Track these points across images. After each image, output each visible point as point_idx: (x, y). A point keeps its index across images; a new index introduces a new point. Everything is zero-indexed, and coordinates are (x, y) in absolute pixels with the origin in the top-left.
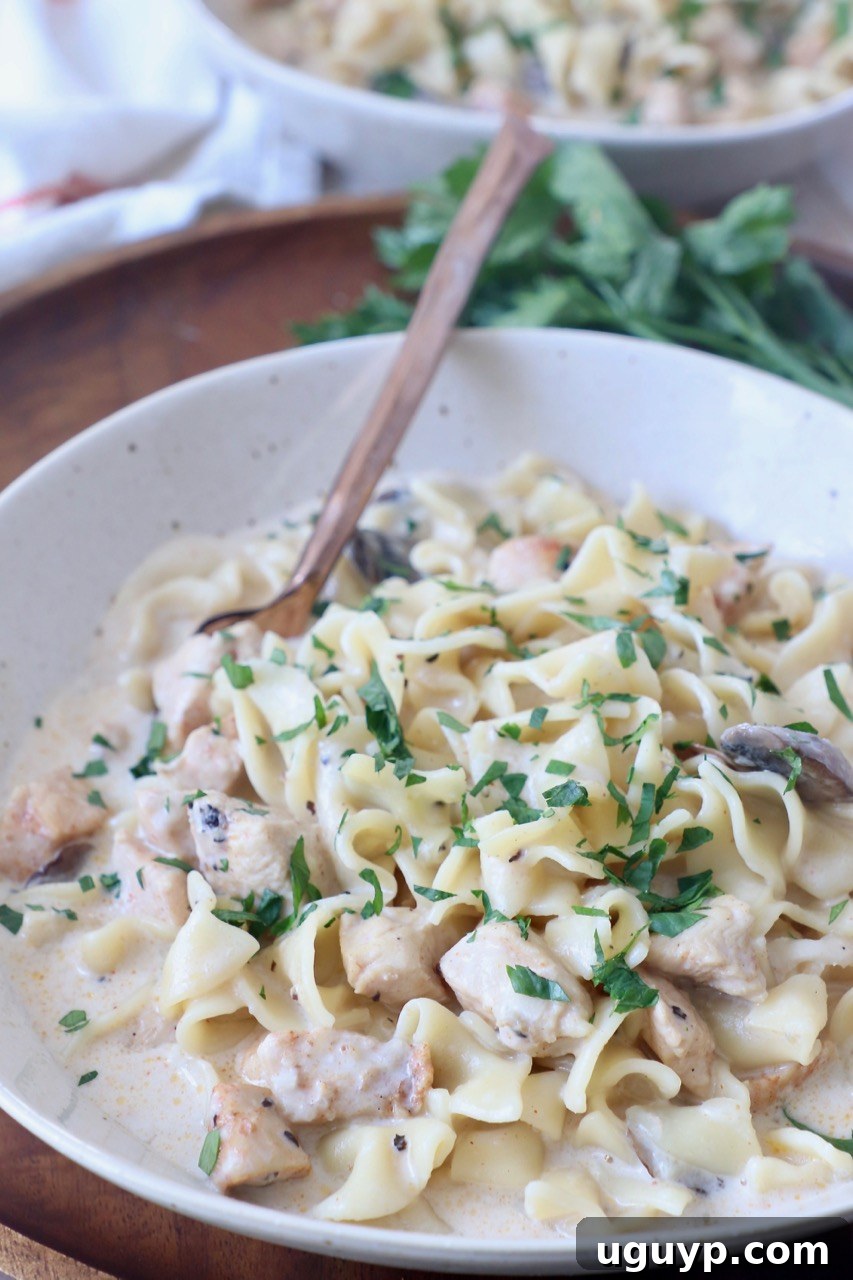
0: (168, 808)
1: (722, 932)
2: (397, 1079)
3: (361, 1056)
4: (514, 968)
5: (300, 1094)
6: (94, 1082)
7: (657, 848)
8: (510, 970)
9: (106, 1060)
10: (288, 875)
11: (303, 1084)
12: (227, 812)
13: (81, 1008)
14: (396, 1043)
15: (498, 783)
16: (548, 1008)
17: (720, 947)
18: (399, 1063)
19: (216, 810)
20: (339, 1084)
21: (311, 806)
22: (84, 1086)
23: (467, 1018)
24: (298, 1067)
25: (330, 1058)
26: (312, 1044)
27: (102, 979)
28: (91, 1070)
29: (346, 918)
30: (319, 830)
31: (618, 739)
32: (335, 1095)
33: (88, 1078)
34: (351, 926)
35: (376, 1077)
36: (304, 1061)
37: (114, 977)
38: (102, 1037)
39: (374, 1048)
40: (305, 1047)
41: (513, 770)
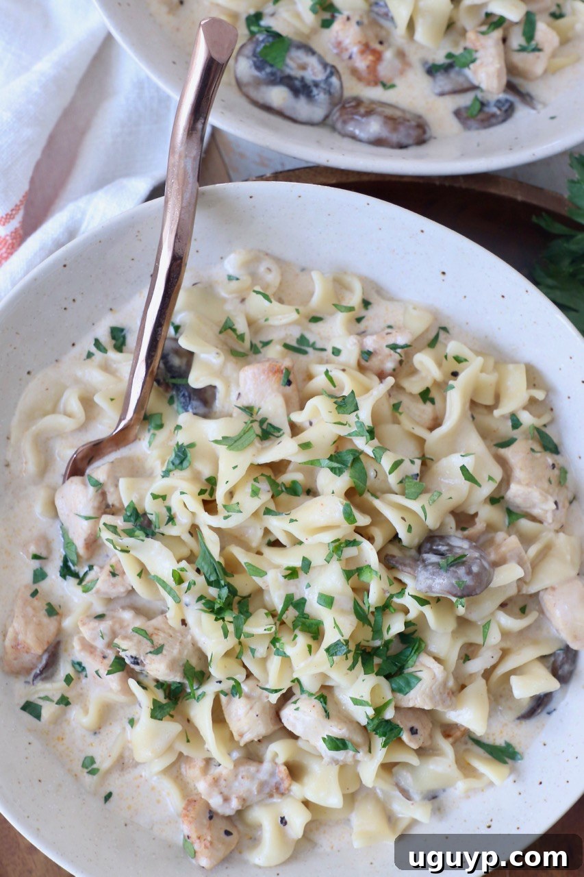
0: (102, 637)
1: (431, 688)
2: (273, 782)
3: (252, 778)
4: (326, 737)
5: (226, 805)
6: (112, 799)
7: (387, 644)
8: (324, 739)
9: (115, 784)
10: (184, 677)
11: (226, 799)
12: (142, 658)
13: (90, 754)
14: (267, 766)
15: (291, 608)
16: (347, 753)
17: (432, 698)
18: (273, 774)
19: (136, 658)
20: (244, 796)
21: (184, 622)
22: (108, 803)
23: (300, 743)
24: (221, 793)
25: (237, 784)
26: (225, 780)
27: (95, 733)
28: (108, 792)
29: (223, 699)
30: (193, 639)
31: (353, 573)
32: (244, 800)
33: (108, 797)
34: (229, 703)
35: (262, 785)
36: (224, 790)
37: (102, 730)
38: (109, 772)
39: (258, 771)
40: (222, 783)
41: (297, 598)
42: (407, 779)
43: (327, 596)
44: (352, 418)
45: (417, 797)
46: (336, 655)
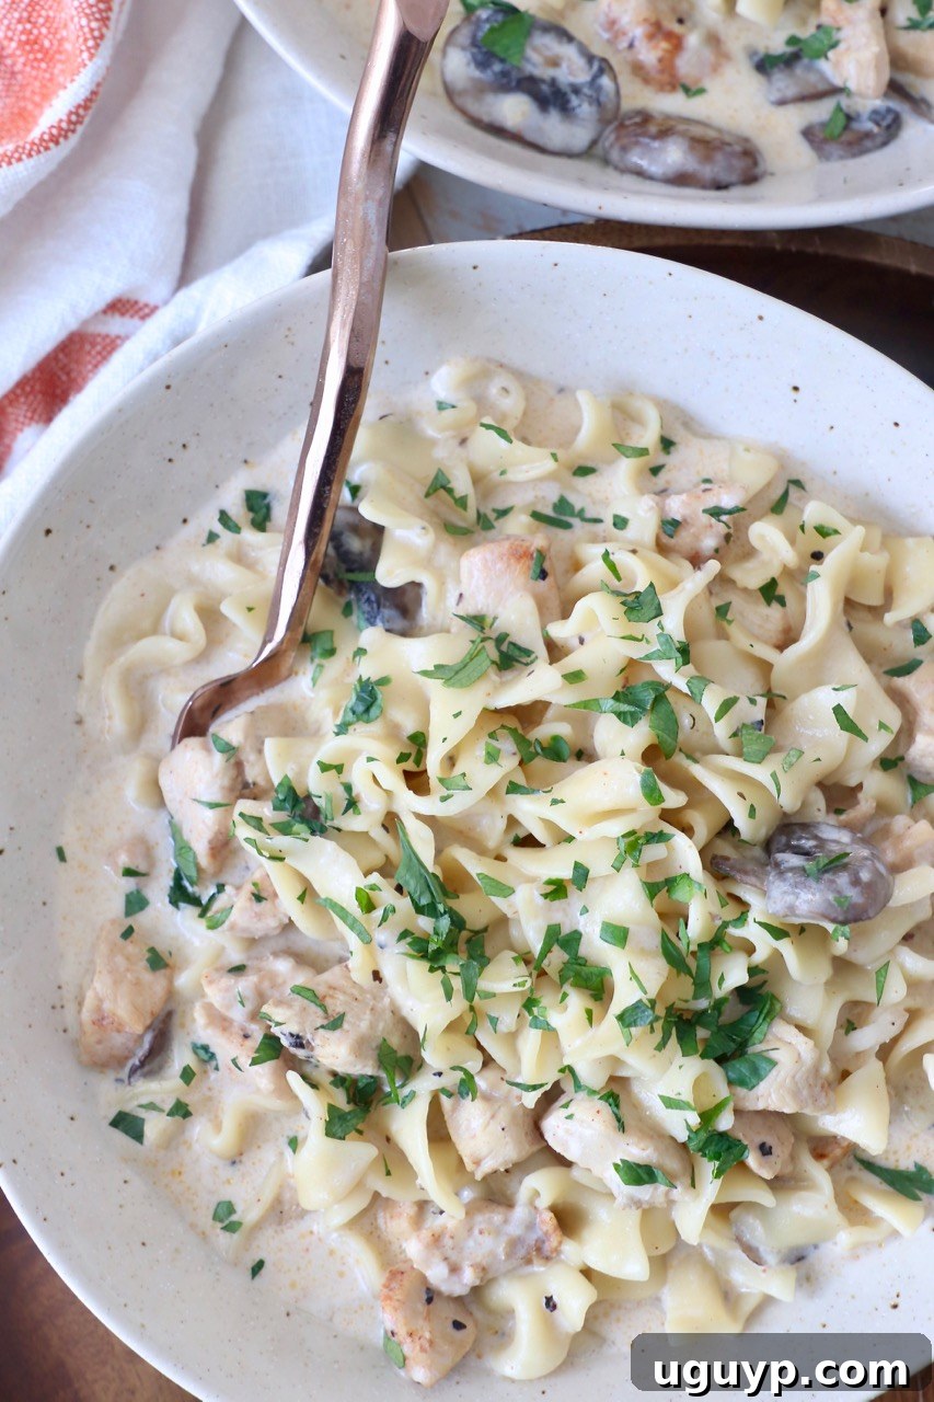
0: (242, 1003)
1: (794, 1077)
2: (532, 1238)
3: (497, 1232)
4: (619, 1163)
5: (455, 1278)
6: (263, 1271)
7: (719, 1005)
8: (616, 1166)
9: (268, 1246)
10: (379, 1067)
11: (454, 1269)
12: (309, 1037)
13: (227, 1199)
14: (520, 1212)
15: (556, 948)
16: (656, 1189)
17: (796, 1094)
18: (531, 1226)
19: (298, 1037)
20: (484, 1263)
21: (377, 976)
22: (257, 1278)
23: (575, 1173)
24: (446, 1259)
25: (471, 1243)
26: (452, 1237)
27: (234, 1163)
28: (258, 1260)
29: (446, 1102)
30: (392, 1002)
31: (660, 887)
32: (483, 1270)
33: (258, 1268)
34: (454, 1109)
35: (514, 1244)
36: (449, 1253)
37: (244, 1158)
38: (258, 1226)
39: (506, 1221)
40: (448, 1242)
41: (565, 930)
42: (755, 1230)
43: (616, 927)
44: (651, 629)
45: (771, 1259)
46: (636, 1025)
